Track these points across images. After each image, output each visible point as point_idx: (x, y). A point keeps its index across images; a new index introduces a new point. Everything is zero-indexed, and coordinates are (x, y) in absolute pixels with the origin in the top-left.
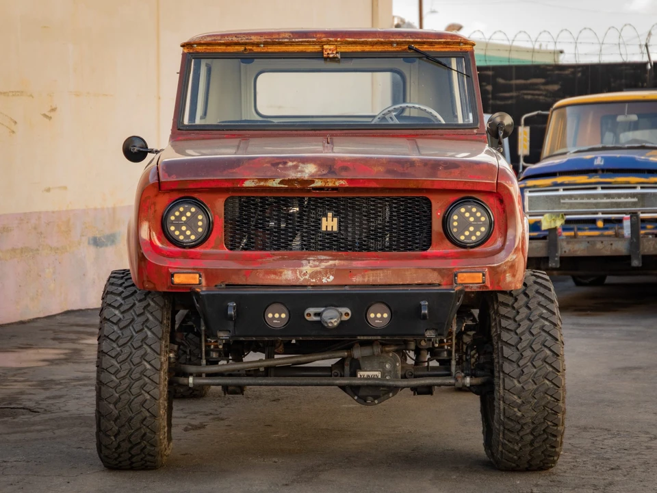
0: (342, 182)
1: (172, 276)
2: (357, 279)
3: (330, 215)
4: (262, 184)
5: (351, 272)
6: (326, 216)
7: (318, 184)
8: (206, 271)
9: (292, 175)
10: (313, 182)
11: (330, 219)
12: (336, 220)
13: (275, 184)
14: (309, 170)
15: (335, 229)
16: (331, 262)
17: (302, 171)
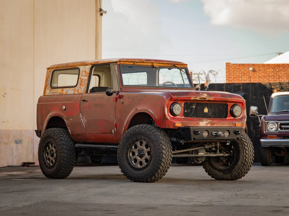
0: (213, 99)
1: (175, 124)
2: (215, 125)
3: (206, 108)
4: (195, 99)
5: (214, 124)
6: (205, 108)
7: (207, 99)
8: (182, 122)
9: (202, 97)
10: (206, 98)
11: (206, 109)
12: (207, 109)
13: (198, 99)
14: (205, 96)
15: (207, 112)
16: (209, 121)
17: (204, 96)
